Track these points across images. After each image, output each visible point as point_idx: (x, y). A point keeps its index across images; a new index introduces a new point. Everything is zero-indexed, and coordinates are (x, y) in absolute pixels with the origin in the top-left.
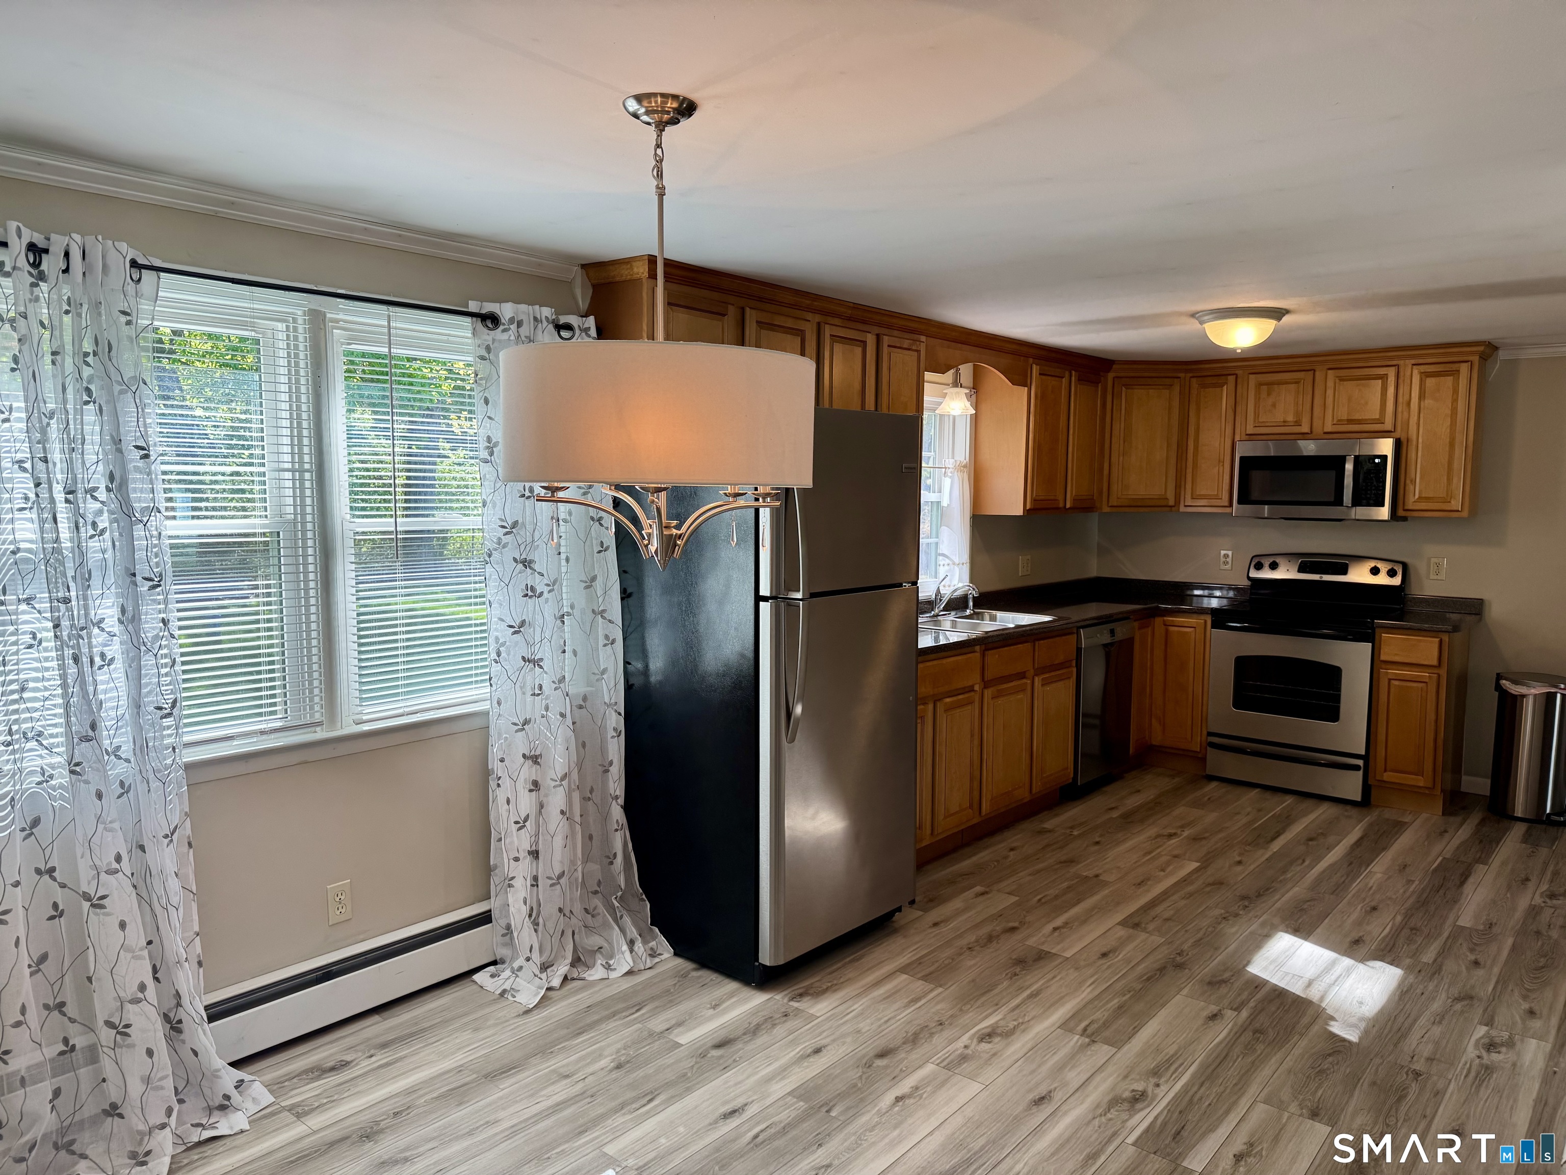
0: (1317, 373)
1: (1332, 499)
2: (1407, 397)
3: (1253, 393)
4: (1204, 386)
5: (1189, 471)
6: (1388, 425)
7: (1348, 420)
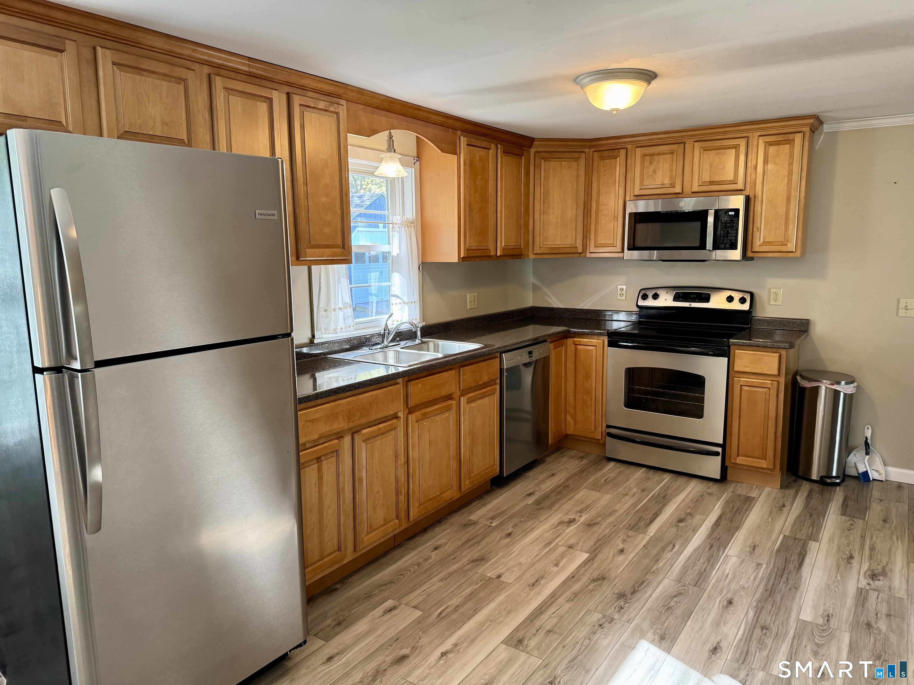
0: (687, 145)
1: (698, 244)
2: (754, 162)
3: (639, 162)
4: (602, 158)
5: (593, 226)
6: (740, 186)
7: (710, 182)
